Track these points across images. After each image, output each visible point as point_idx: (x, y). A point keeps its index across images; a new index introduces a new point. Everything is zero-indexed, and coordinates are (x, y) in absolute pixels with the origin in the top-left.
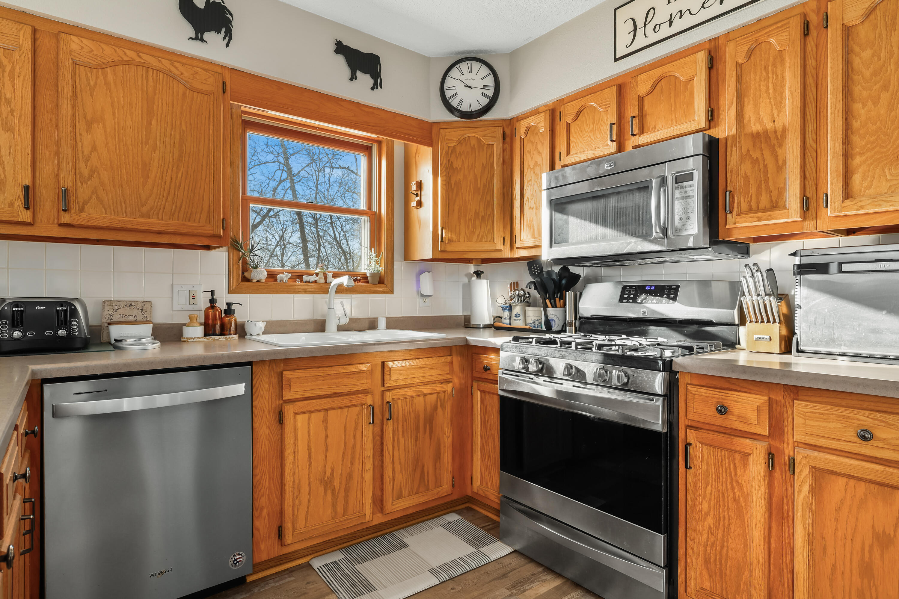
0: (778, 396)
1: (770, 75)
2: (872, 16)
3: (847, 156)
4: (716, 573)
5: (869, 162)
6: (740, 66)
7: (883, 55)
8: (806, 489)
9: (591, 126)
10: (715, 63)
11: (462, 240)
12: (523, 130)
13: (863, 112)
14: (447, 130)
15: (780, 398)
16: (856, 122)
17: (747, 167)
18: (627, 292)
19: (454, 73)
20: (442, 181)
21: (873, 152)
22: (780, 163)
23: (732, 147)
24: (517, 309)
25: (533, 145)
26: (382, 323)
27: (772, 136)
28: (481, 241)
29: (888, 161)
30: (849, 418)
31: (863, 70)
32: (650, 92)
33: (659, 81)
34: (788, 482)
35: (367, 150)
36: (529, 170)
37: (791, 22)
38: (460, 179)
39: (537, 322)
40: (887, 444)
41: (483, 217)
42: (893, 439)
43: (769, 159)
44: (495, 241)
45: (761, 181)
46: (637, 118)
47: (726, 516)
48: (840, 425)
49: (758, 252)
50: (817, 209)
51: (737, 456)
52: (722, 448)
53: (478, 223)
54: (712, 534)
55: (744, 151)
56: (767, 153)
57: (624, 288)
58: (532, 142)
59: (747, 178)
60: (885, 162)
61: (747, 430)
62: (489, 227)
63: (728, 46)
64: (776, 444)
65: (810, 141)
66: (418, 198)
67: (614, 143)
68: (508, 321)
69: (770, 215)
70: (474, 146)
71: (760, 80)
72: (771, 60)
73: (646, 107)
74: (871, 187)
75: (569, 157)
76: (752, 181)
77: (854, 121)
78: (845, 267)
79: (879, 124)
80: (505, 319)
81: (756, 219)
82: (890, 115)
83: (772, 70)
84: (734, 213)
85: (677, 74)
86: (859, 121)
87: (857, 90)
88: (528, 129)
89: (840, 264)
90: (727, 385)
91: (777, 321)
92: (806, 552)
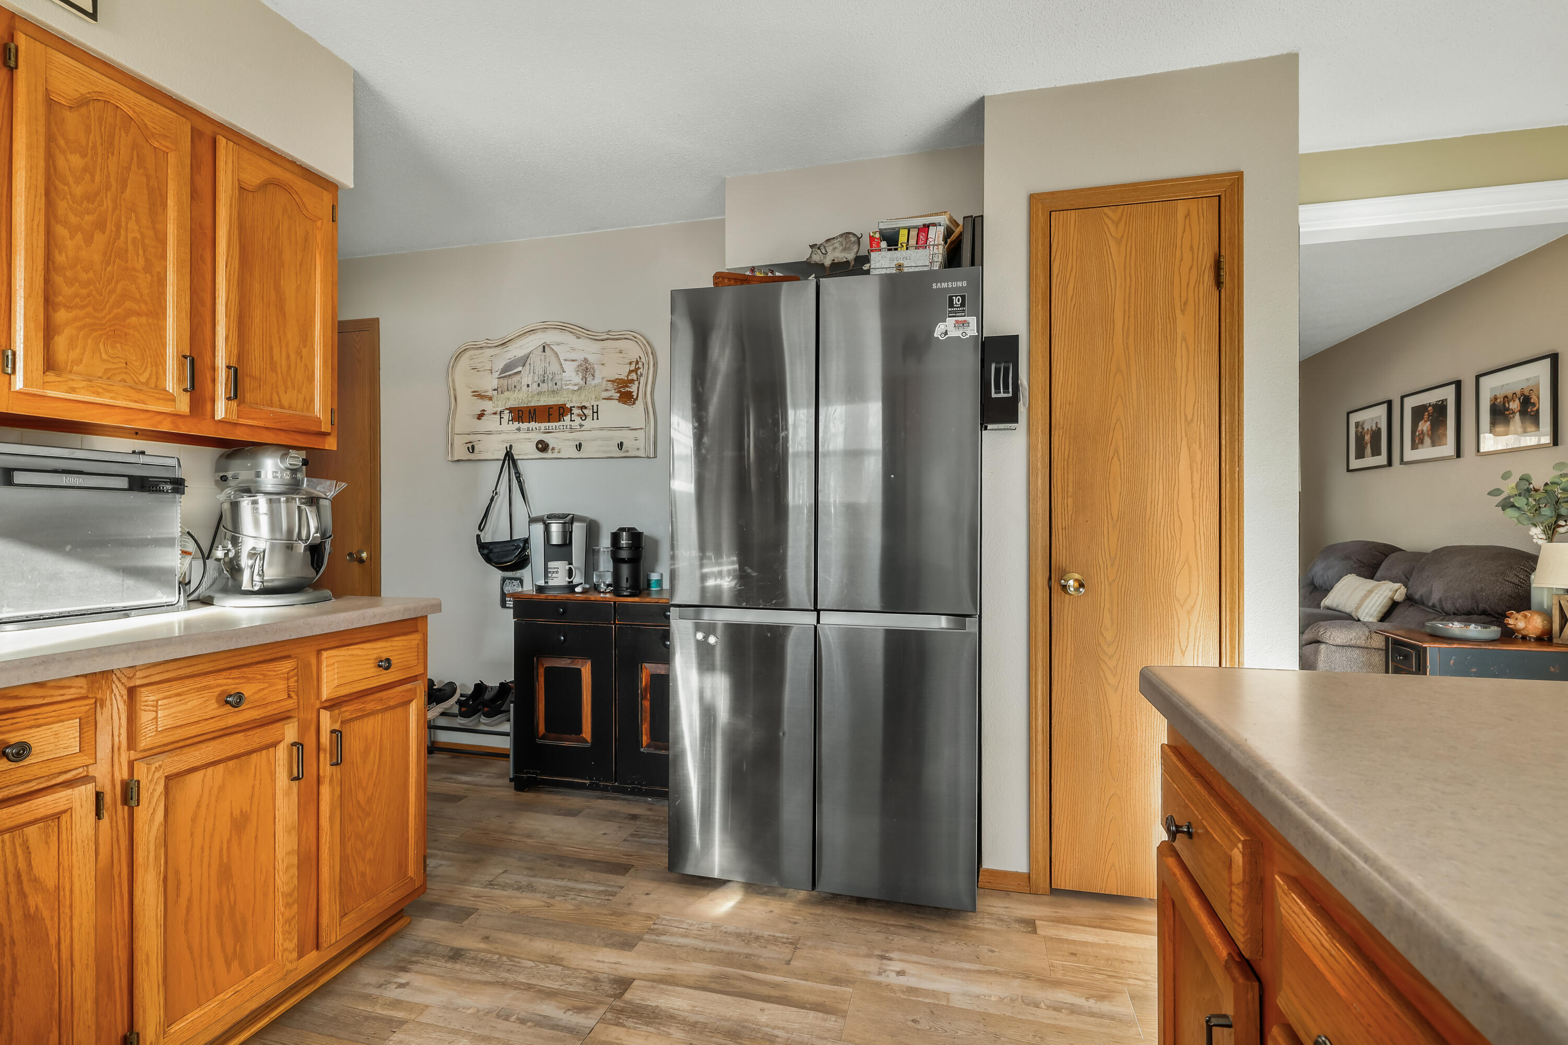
2: (84, 110)
7: (97, 178)
13: (69, 244)
16: (60, 253)
21: (84, 311)
29: (103, 332)
30: (210, 687)
31: (70, 181)
40: (253, 703)
48: (201, 701)
60: (99, 332)
74: (81, 363)
77: (56, 252)
78: (20, 477)
79: (91, 274)
82: (106, 269)
86: (64, 255)
87: (62, 206)
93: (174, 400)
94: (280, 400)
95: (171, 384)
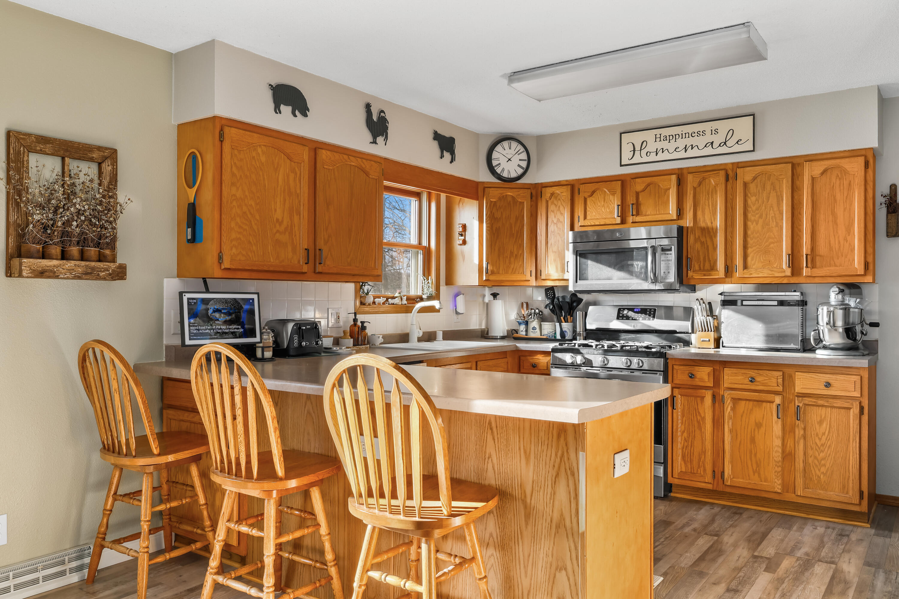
0: (717, 367)
1: (710, 198)
2: (756, 181)
3: (745, 247)
4: (688, 461)
5: (754, 252)
6: (695, 189)
7: (760, 201)
8: (729, 409)
9: (603, 203)
10: (681, 183)
11: (501, 272)
12: (548, 195)
13: (752, 227)
14: (490, 189)
15: (718, 368)
17: (698, 246)
18: (621, 312)
19: (499, 148)
20: (487, 227)
21: (756, 247)
22: (715, 246)
23: (690, 233)
24: (534, 324)
25: (556, 207)
26: (440, 335)
27: (711, 231)
28: (514, 273)
29: (762, 252)
30: (746, 374)
31: (752, 206)
32: (643, 191)
33: (648, 185)
34: (722, 408)
35: (418, 195)
36: (553, 224)
37: (720, 173)
38: (499, 227)
39: (552, 333)
40: (760, 383)
41: (516, 255)
42: (762, 381)
43: (709, 243)
44: (525, 274)
45: (705, 254)
46: (635, 205)
47: (693, 430)
48: (743, 377)
49: (700, 290)
50: (732, 272)
51: (699, 399)
52: (691, 396)
53: (512, 259)
54: (686, 442)
55: (697, 237)
56: (708, 240)
57: (619, 310)
58: (555, 205)
59: (698, 252)
61: (703, 385)
62: (520, 263)
63: (688, 176)
64: (716, 390)
65: (729, 237)
66: (463, 238)
67: (619, 218)
68: (524, 333)
69: (710, 274)
70: (510, 202)
71: (705, 199)
72: (711, 189)
73: (640, 199)
74: (755, 264)
75: (586, 221)
76: (701, 253)
77: (747, 231)
78: (745, 303)
79: (758, 234)
80: (522, 331)
81: (703, 275)
82: (763, 231)
83: (711, 195)
84: (692, 270)
85: (660, 185)
86: (750, 231)
87: (749, 215)
88: (552, 194)
89: (742, 301)
90: (694, 364)
91: (713, 330)
92: (729, 439)
93: (785, 272)
94: (834, 263)
95: (784, 266)
